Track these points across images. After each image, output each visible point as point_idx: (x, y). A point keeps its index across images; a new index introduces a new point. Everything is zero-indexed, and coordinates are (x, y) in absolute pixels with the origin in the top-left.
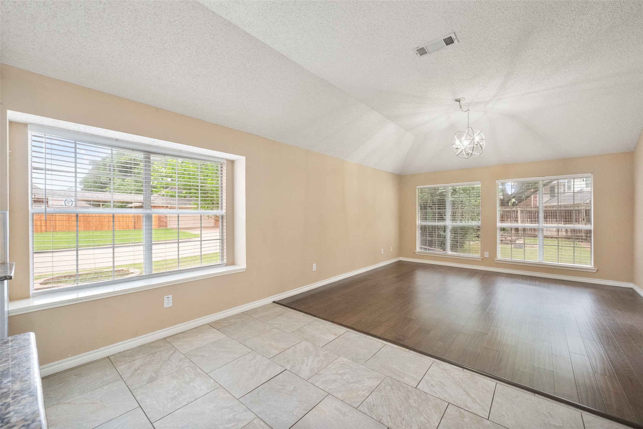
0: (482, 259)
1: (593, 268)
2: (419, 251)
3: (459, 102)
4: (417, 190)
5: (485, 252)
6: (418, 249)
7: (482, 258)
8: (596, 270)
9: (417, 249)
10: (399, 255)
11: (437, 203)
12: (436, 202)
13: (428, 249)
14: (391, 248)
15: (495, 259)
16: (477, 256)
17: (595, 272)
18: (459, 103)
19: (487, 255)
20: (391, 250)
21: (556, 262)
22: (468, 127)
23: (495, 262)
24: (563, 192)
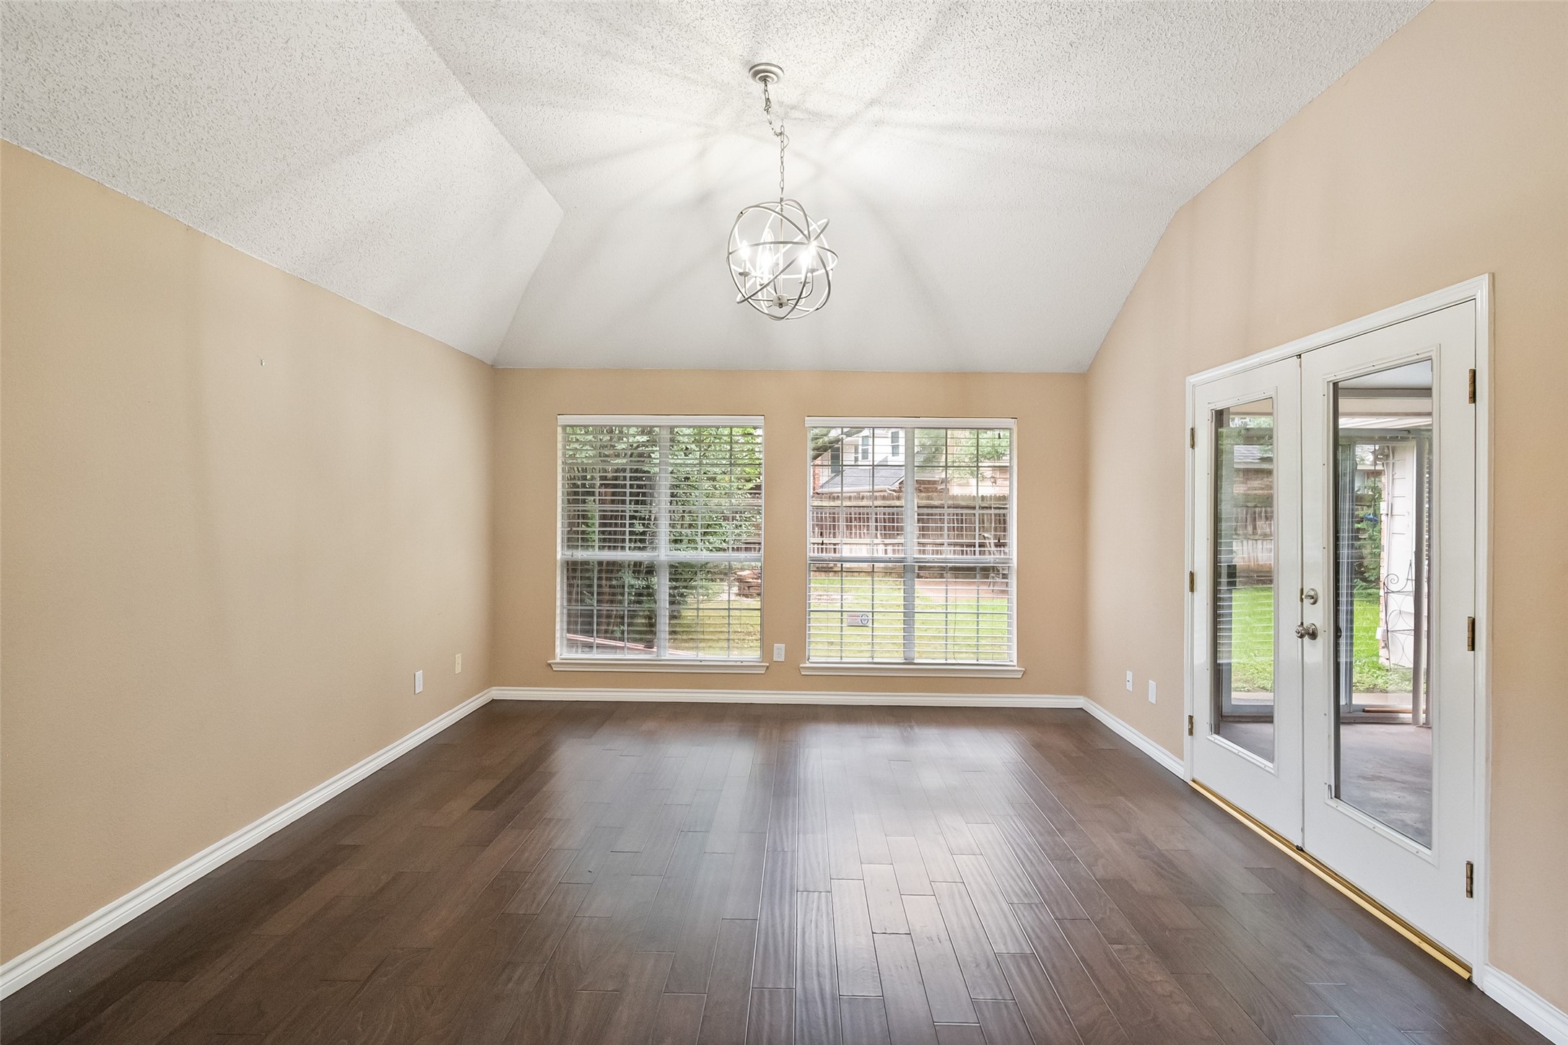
0: (768, 667)
1: (1016, 668)
2: (566, 655)
3: (764, 79)
4: (559, 429)
5: (775, 645)
6: (561, 653)
7: (768, 664)
8: (1022, 671)
9: (558, 650)
10: (490, 681)
11: (628, 483)
12: (625, 478)
13: (599, 646)
14: (459, 657)
15: (801, 665)
16: (749, 654)
17: (1020, 676)
18: (763, 85)
19: (779, 651)
20: (458, 669)
21: (942, 659)
22: (782, 200)
23: (802, 673)
24: (853, 463)
